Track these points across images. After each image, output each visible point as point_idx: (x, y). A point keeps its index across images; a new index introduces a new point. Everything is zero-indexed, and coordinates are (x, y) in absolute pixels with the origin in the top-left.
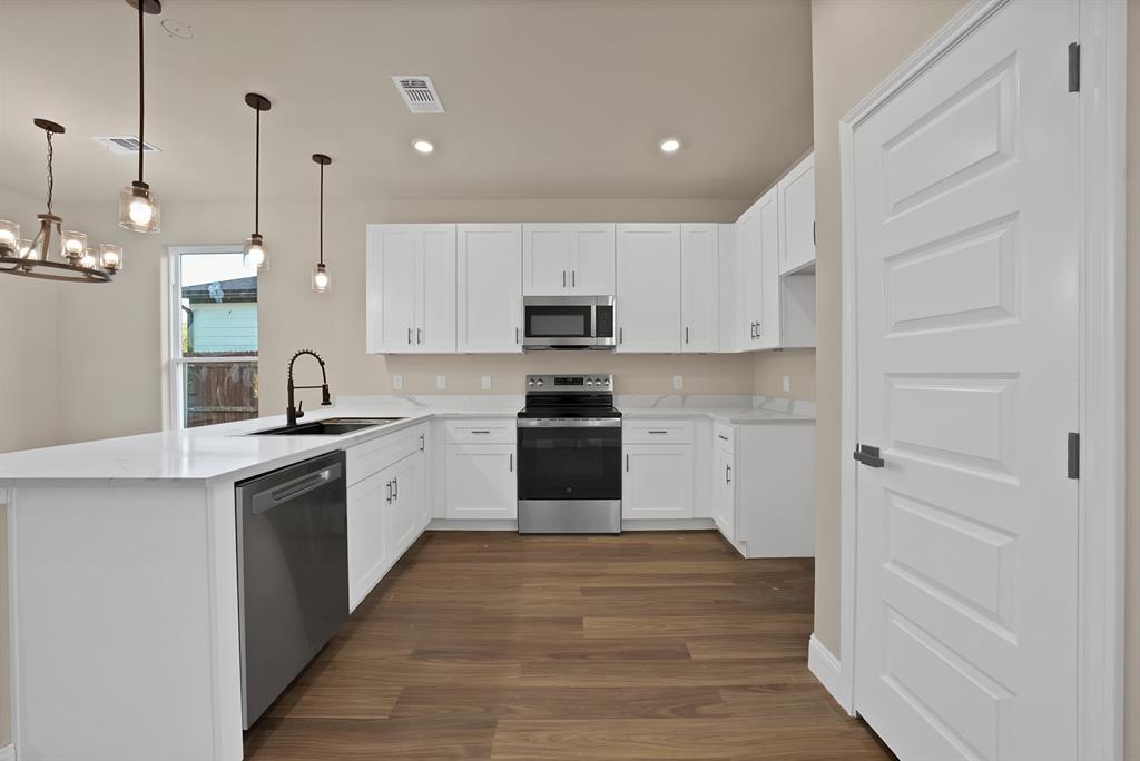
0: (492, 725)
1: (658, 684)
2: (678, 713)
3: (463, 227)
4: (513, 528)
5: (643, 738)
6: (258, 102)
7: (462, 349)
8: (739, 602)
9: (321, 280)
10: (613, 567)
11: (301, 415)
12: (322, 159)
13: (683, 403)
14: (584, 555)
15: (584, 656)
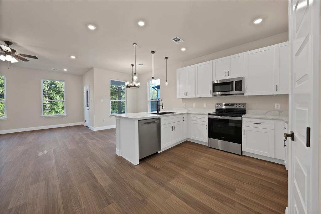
0: (173, 178)
1: (218, 191)
2: (217, 199)
3: (197, 65)
4: (207, 145)
5: (204, 198)
6: (153, 52)
7: (197, 96)
8: (273, 189)
9: (167, 83)
10: (229, 163)
11: (160, 111)
12: (166, 58)
13: (279, 114)
14: (223, 157)
15: (203, 177)
